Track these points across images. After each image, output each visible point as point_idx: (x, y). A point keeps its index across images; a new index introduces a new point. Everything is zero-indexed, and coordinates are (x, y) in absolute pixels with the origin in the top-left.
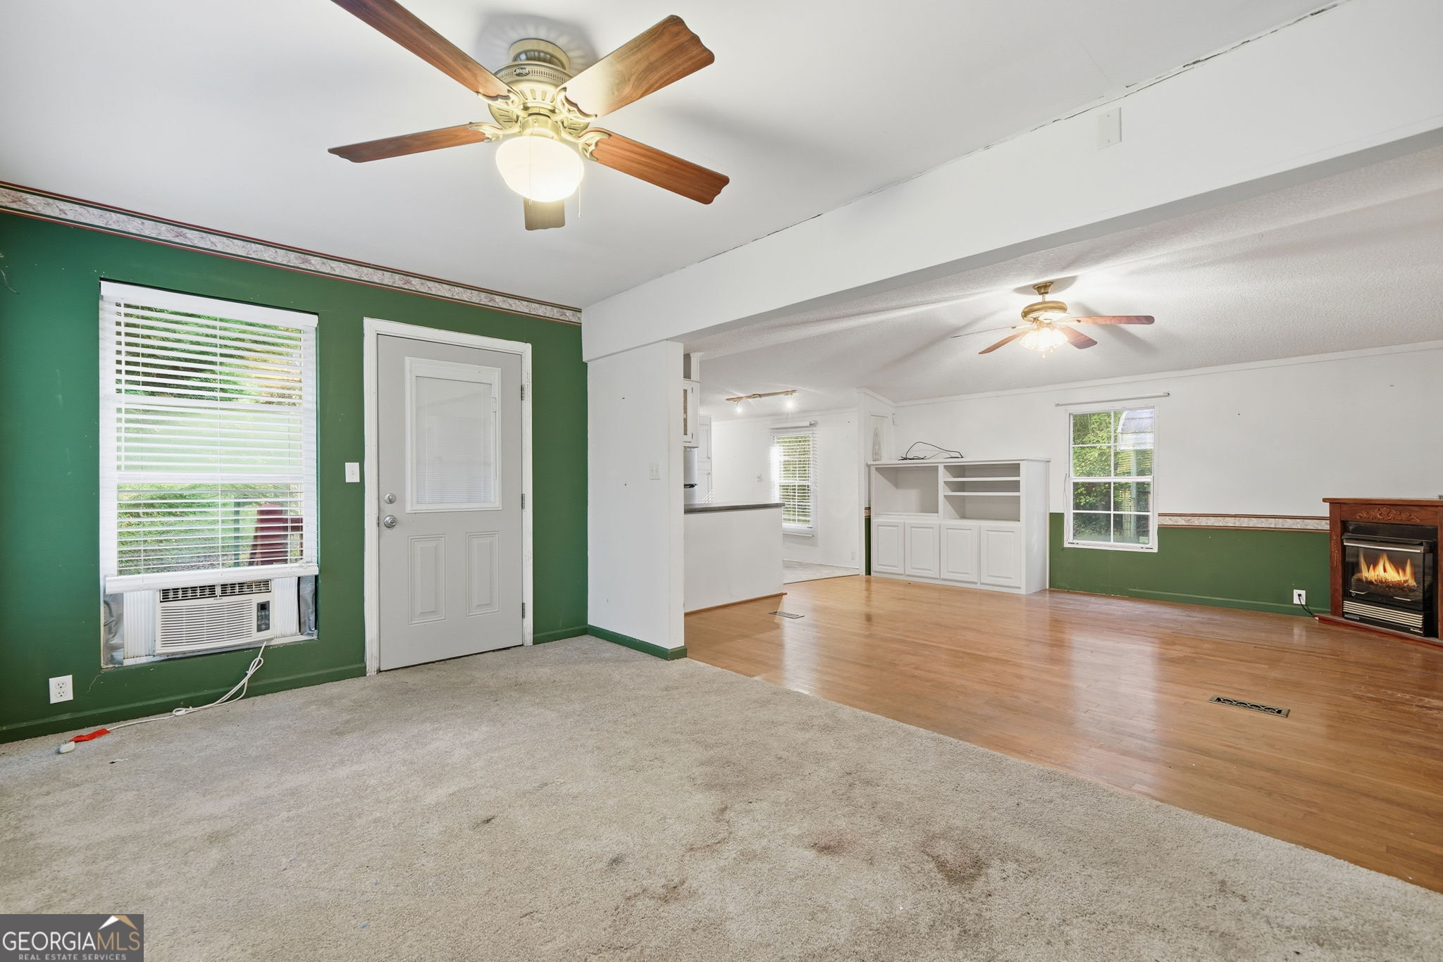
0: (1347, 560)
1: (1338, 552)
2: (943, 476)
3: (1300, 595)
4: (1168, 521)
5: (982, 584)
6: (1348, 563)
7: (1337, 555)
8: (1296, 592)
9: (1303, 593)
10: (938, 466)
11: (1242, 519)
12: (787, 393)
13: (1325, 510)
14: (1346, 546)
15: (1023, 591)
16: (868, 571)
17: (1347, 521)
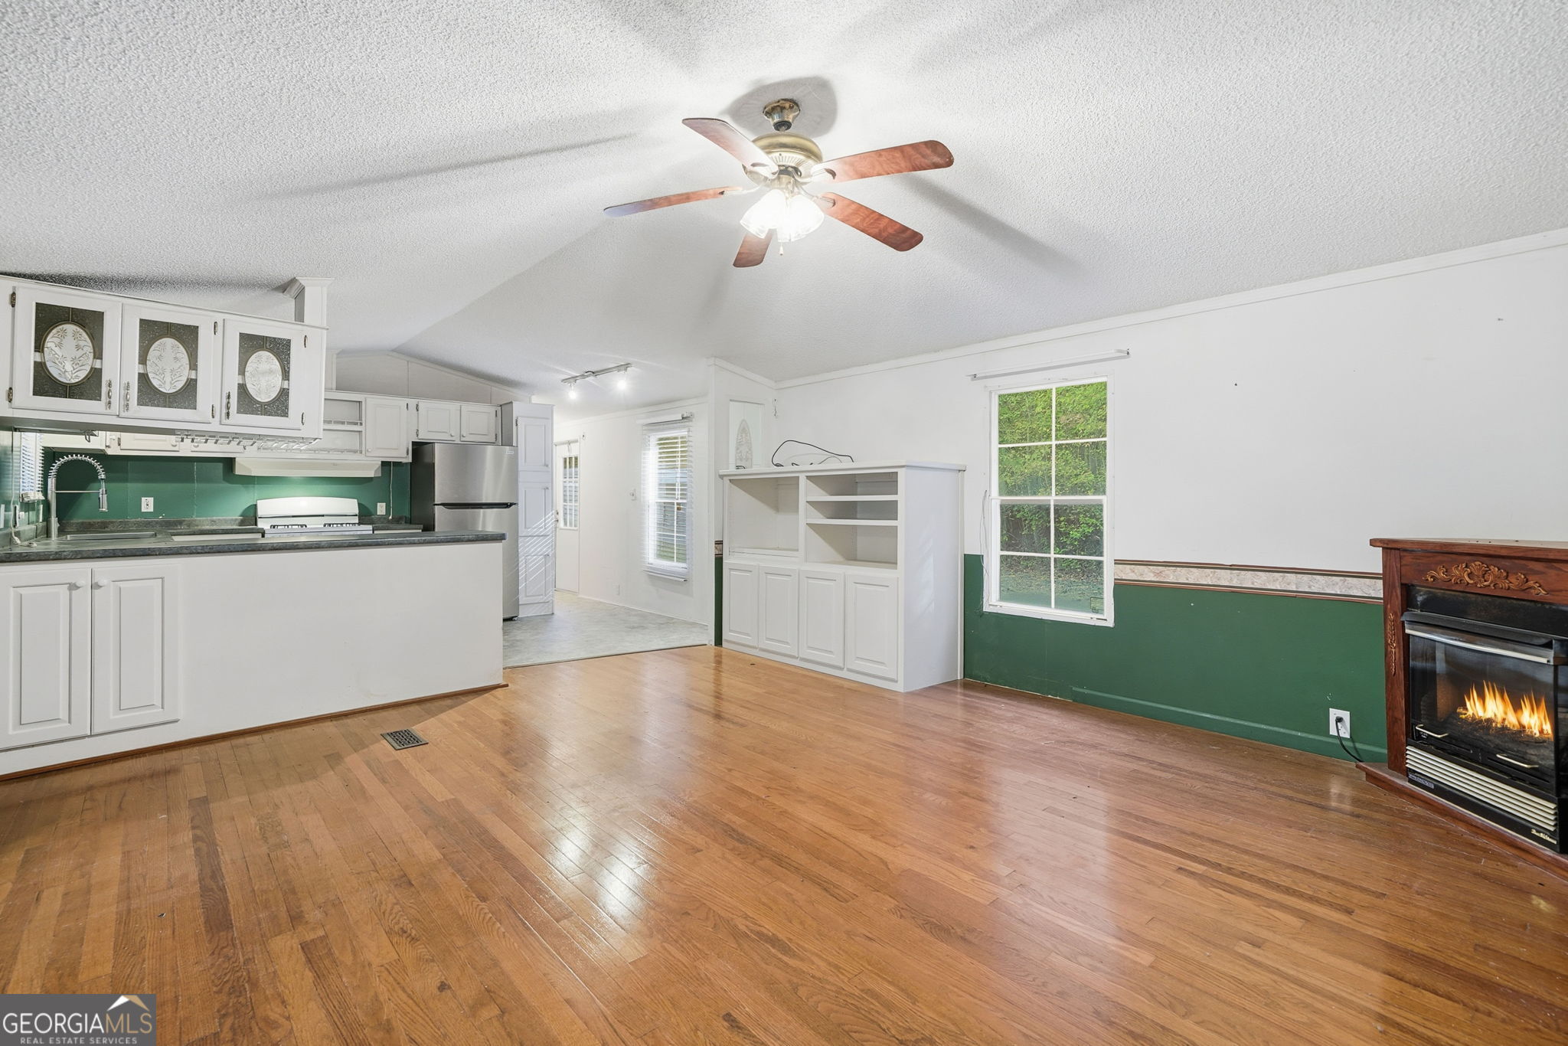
0: (1411, 663)
1: (1398, 643)
2: (807, 492)
3: (1339, 720)
4: (1130, 574)
5: (850, 670)
6: (1414, 669)
7: (1396, 651)
8: (1334, 713)
9: (1346, 715)
10: (798, 477)
11: (1243, 572)
12: (619, 368)
13: (1374, 562)
14: (1409, 635)
15: (900, 687)
16: (719, 640)
17: (1413, 585)
